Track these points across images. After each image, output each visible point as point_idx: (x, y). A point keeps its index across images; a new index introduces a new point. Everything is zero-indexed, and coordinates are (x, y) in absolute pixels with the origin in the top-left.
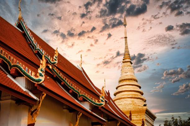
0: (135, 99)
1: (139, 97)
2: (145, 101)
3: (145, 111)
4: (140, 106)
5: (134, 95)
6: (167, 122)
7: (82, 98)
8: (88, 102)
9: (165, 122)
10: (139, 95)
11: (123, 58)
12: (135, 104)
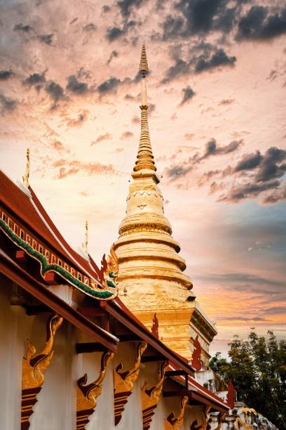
0: (165, 282)
1: (176, 275)
2: (190, 287)
3: (191, 315)
4: (176, 300)
5: (162, 269)
6: (237, 346)
7: (53, 274)
8: (67, 287)
9: (233, 345)
10: (174, 271)
11: (135, 165)
12: (164, 294)
